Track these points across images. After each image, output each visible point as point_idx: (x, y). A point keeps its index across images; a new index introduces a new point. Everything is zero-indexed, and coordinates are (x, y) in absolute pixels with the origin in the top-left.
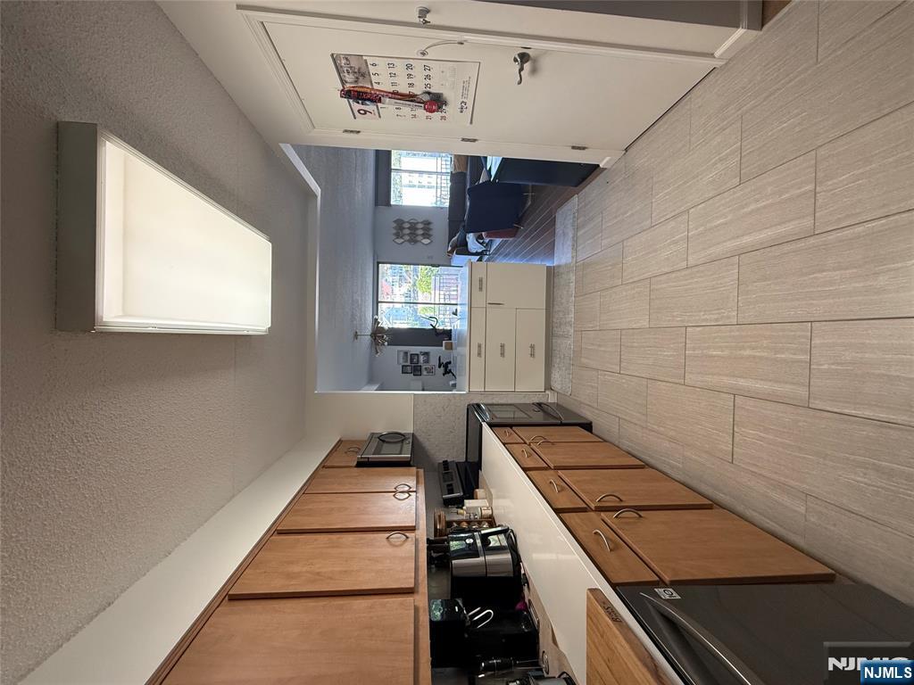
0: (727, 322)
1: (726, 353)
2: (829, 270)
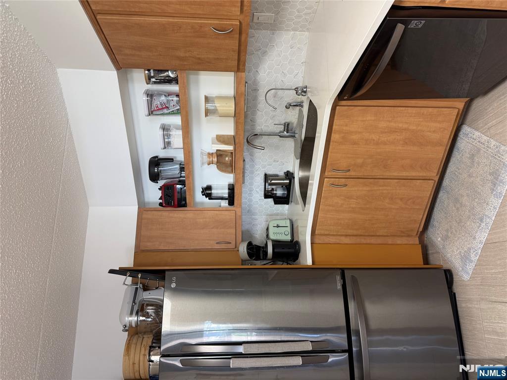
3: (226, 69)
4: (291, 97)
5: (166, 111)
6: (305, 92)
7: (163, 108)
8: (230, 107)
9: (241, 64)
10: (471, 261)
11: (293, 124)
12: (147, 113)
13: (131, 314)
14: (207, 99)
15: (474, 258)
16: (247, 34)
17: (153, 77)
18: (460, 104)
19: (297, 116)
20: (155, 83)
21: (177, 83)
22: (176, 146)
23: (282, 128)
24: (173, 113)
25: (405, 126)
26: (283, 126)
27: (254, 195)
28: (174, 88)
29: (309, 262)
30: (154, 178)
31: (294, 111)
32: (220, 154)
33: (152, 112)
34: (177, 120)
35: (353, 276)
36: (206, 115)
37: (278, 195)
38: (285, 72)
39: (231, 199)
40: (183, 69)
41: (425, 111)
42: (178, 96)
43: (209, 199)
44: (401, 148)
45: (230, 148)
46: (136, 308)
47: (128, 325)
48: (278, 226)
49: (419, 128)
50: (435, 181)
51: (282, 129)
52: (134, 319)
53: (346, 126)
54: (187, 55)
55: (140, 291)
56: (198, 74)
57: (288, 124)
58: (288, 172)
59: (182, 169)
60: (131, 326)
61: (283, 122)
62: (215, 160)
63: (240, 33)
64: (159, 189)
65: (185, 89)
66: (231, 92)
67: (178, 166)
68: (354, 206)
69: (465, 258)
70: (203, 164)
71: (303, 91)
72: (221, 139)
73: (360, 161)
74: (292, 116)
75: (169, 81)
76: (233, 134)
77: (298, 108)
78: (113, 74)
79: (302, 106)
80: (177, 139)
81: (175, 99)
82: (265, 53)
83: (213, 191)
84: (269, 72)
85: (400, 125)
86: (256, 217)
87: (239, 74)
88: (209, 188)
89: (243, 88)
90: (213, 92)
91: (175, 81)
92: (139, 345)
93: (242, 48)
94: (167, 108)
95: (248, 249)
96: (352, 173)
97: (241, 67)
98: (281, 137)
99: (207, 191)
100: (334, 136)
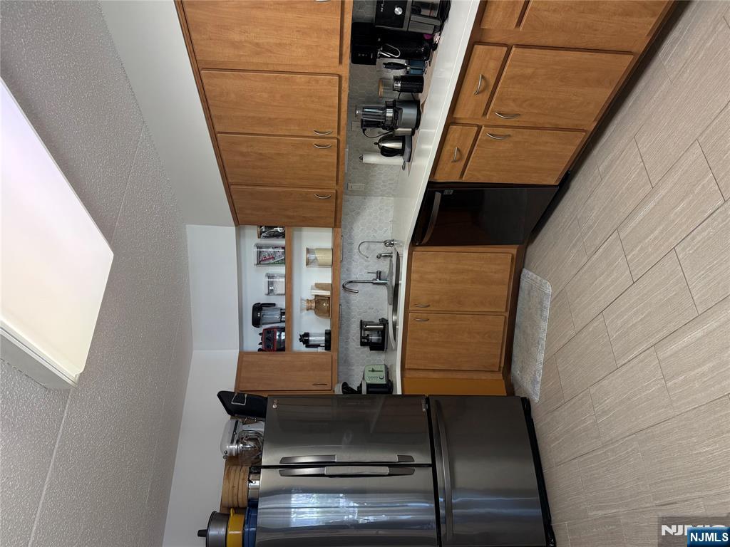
0: (683, 244)
1: (672, 216)
2: (639, 322)
3: (325, 226)
4: (381, 249)
5: (272, 261)
6: (393, 244)
7: (270, 259)
8: (328, 257)
9: (338, 221)
10: (538, 382)
11: (385, 273)
12: (256, 262)
13: (232, 443)
14: (308, 251)
15: (539, 379)
16: (342, 199)
17: (264, 232)
18: (513, 250)
19: (388, 266)
20: (265, 237)
21: (284, 237)
22: (279, 292)
23: (374, 276)
24: (277, 263)
25: (470, 268)
26: (375, 275)
27: (351, 344)
28: (282, 242)
29: (399, 392)
30: (256, 322)
31: (385, 262)
32: (319, 299)
33: (260, 262)
34: (281, 270)
35: (436, 401)
36: (307, 264)
37: (373, 341)
38: (376, 228)
39: (328, 346)
40: (291, 225)
41: (485, 255)
42: (283, 248)
43: (307, 347)
44: (470, 286)
45: (327, 293)
46: (236, 438)
47: (228, 452)
48: (373, 371)
49: (482, 269)
50: (506, 318)
51: (375, 278)
52: (235, 447)
53: (422, 267)
54: (295, 214)
55: (240, 424)
56: (301, 231)
57: (380, 272)
58: (383, 319)
59: (283, 314)
60: (231, 453)
61: (376, 271)
62: (314, 305)
63: (337, 198)
64: (260, 334)
65: (290, 243)
66: (329, 245)
67: (279, 312)
68: (437, 339)
69: (534, 381)
70: (301, 310)
71: (390, 244)
72: (319, 286)
73: (437, 297)
74: (384, 266)
75: (277, 235)
76: (330, 282)
77: (389, 259)
78: (233, 229)
79: (391, 257)
80: (280, 286)
81: (282, 250)
82: (358, 213)
83: (310, 338)
84: (362, 229)
85: (466, 267)
86: (354, 367)
87: (336, 229)
88: (307, 335)
89: (339, 241)
90: (313, 245)
91: (283, 235)
92: (238, 471)
93: (338, 209)
94: (274, 258)
95: (343, 388)
96: (431, 308)
97: (338, 224)
98: (374, 284)
99: (305, 338)
100: (414, 276)
